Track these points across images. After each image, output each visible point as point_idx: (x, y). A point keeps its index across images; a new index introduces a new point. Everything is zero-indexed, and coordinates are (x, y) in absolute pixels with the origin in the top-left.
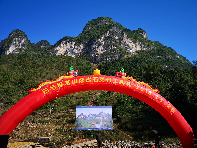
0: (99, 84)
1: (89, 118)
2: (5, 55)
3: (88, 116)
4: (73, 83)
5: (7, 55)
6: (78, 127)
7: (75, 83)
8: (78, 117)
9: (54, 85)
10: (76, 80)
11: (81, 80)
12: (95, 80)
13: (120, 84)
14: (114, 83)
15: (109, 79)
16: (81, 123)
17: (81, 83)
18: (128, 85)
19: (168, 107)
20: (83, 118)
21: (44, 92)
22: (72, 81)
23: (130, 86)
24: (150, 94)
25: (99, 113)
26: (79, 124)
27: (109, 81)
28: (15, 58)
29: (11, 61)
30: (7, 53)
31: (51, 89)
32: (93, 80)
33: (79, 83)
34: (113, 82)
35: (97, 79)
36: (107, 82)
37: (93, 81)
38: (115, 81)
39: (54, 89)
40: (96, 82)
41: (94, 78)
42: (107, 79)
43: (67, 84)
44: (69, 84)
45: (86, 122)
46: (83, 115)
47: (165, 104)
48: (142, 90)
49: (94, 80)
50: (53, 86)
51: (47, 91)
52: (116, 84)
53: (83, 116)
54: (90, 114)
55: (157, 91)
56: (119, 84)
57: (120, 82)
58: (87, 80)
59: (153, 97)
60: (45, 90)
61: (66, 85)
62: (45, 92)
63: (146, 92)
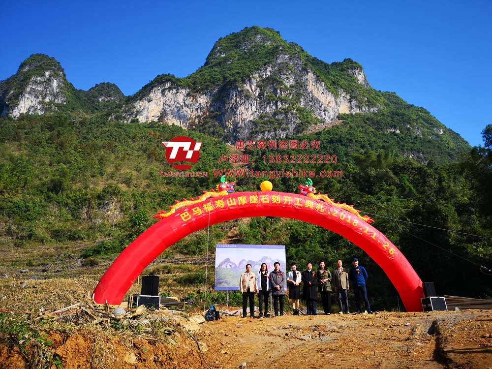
0: (271, 207)
1: (240, 267)
3: (240, 264)
4: (229, 205)
6: (221, 283)
7: (232, 204)
8: (220, 265)
9: (198, 208)
10: (234, 199)
11: (241, 199)
12: (265, 199)
13: (305, 207)
14: (296, 206)
15: (288, 199)
16: (226, 277)
17: (241, 205)
18: (320, 210)
19: (384, 246)
20: (229, 267)
21: (183, 218)
22: (227, 200)
23: (323, 212)
24: (355, 224)
25: (261, 259)
26: (221, 279)
27: (288, 202)
29: (26, 133)
31: (194, 214)
32: (261, 200)
33: (239, 204)
34: (295, 204)
35: (268, 199)
36: (284, 203)
37: (262, 202)
38: (298, 202)
39: (199, 214)
40: (267, 203)
41: (263, 196)
42: (284, 198)
43: (220, 207)
44: (223, 206)
45: (235, 276)
46: (230, 262)
47: (379, 242)
48: (342, 217)
49: (263, 199)
50: (196, 209)
51: (188, 217)
52: (300, 207)
53: (230, 264)
54: (244, 260)
55: (368, 219)
56: (304, 207)
57: (307, 203)
58: (251, 200)
59: (361, 229)
60: (185, 216)
61: (217, 207)
62: (185, 218)
63: (349, 221)
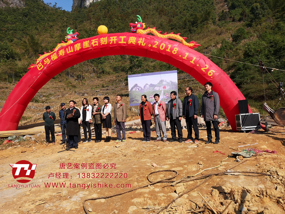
0: (101, 48)
2: (85, 8)
4: (68, 52)
5: (88, 6)
7: (70, 51)
9: (47, 58)
10: (72, 47)
11: (77, 46)
13: (129, 43)
14: (120, 44)
17: (77, 50)
18: (141, 44)
19: (202, 69)
21: (38, 68)
22: (67, 49)
23: (144, 45)
24: (174, 52)
27: (113, 42)
28: (98, 8)
29: (93, 14)
30: (87, 4)
31: (45, 64)
33: (75, 51)
34: (119, 42)
35: (97, 42)
36: (111, 43)
37: (92, 45)
38: (122, 40)
39: (48, 63)
40: (96, 46)
41: (93, 40)
43: (62, 55)
44: (64, 54)
47: (198, 65)
48: (162, 47)
49: (93, 43)
50: (46, 60)
51: (41, 67)
52: (124, 44)
56: (127, 43)
57: (129, 40)
58: (84, 45)
59: (180, 56)
60: (40, 66)
61: (60, 55)
62: (40, 68)
63: (168, 50)
